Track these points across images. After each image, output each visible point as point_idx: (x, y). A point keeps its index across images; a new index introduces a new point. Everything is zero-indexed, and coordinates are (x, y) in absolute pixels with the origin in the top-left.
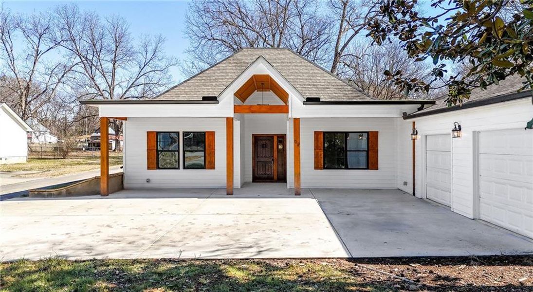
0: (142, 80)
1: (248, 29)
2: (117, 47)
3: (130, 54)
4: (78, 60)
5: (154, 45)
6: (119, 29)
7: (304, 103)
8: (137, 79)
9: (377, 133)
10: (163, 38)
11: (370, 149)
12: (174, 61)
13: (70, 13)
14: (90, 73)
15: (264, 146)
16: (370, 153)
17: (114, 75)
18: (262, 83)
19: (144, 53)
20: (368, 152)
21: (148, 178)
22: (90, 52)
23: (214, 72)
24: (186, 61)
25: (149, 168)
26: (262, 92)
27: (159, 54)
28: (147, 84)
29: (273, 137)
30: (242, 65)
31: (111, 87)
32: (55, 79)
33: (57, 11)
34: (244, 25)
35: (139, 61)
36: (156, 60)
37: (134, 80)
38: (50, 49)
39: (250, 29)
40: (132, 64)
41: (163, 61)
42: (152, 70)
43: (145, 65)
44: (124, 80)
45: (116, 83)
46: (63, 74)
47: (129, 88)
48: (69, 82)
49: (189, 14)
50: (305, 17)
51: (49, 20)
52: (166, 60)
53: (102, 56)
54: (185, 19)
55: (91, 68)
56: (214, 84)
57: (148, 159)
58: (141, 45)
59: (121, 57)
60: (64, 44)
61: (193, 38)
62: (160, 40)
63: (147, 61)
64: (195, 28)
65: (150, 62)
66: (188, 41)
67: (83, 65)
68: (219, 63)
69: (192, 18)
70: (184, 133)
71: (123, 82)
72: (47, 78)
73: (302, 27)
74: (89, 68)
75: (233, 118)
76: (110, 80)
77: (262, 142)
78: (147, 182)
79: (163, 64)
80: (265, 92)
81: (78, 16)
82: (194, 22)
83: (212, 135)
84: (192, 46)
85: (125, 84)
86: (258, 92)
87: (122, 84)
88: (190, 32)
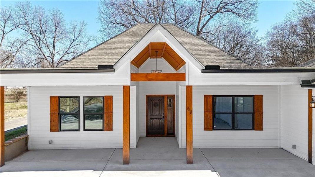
0: (72, 50)
1: (139, 16)
2: (56, 29)
3: (64, 33)
4: (31, 37)
5: (80, 28)
6: (58, 18)
7: (203, 71)
8: (69, 49)
9: (262, 96)
10: (85, 23)
11: (256, 111)
12: (92, 38)
13: (25, 7)
14: (39, 45)
15: (156, 105)
16: (255, 115)
17: (54, 47)
18: (156, 51)
19: (73, 33)
20: (253, 114)
21: (50, 139)
22: (38, 32)
23: (115, 42)
24: (98, 37)
25: (52, 130)
26: (155, 59)
27: (83, 34)
28: (75, 52)
29: (164, 97)
30: (136, 37)
31: (53, 55)
32: (14, 50)
33: (17, 6)
34: (137, 13)
35: (70, 38)
36: (81, 37)
37: (67, 50)
38: (12, 30)
39: (141, 17)
40: (66, 39)
41: (85, 38)
42: (78, 43)
43: (74, 41)
44: (60, 50)
45: (56, 51)
46: (20, 46)
47: (64, 55)
48: (24, 52)
49: (101, 7)
50: (177, 7)
51: (11, 11)
52: (87, 37)
53: (46, 35)
54: (98, 10)
55: (39, 42)
56: (114, 52)
57: (51, 122)
58: (72, 28)
59: (58, 35)
60: (21, 26)
61: (104, 22)
62: (83, 24)
63: (75, 38)
64: (105, 16)
65: (77, 39)
66: (100, 24)
67: (34, 41)
68: (118, 35)
69: (102, 9)
70: (84, 97)
71: (60, 51)
72: (9, 49)
73: (176, 14)
74: (38, 42)
75: (130, 86)
76: (51, 50)
77: (154, 102)
78: (50, 143)
79: (85, 40)
80: (158, 59)
81: (30, 9)
82: (104, 12)
83: (111, 99)
84: (103, 28)
85: (61, 53)
86: (151, 59)
87: (60, 52)
88: (102, 19)
